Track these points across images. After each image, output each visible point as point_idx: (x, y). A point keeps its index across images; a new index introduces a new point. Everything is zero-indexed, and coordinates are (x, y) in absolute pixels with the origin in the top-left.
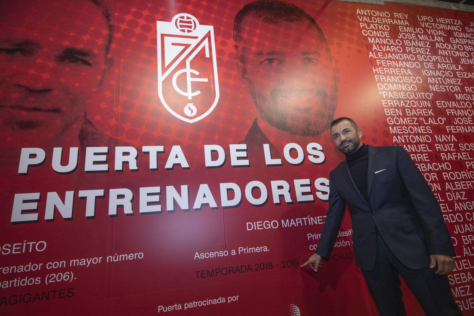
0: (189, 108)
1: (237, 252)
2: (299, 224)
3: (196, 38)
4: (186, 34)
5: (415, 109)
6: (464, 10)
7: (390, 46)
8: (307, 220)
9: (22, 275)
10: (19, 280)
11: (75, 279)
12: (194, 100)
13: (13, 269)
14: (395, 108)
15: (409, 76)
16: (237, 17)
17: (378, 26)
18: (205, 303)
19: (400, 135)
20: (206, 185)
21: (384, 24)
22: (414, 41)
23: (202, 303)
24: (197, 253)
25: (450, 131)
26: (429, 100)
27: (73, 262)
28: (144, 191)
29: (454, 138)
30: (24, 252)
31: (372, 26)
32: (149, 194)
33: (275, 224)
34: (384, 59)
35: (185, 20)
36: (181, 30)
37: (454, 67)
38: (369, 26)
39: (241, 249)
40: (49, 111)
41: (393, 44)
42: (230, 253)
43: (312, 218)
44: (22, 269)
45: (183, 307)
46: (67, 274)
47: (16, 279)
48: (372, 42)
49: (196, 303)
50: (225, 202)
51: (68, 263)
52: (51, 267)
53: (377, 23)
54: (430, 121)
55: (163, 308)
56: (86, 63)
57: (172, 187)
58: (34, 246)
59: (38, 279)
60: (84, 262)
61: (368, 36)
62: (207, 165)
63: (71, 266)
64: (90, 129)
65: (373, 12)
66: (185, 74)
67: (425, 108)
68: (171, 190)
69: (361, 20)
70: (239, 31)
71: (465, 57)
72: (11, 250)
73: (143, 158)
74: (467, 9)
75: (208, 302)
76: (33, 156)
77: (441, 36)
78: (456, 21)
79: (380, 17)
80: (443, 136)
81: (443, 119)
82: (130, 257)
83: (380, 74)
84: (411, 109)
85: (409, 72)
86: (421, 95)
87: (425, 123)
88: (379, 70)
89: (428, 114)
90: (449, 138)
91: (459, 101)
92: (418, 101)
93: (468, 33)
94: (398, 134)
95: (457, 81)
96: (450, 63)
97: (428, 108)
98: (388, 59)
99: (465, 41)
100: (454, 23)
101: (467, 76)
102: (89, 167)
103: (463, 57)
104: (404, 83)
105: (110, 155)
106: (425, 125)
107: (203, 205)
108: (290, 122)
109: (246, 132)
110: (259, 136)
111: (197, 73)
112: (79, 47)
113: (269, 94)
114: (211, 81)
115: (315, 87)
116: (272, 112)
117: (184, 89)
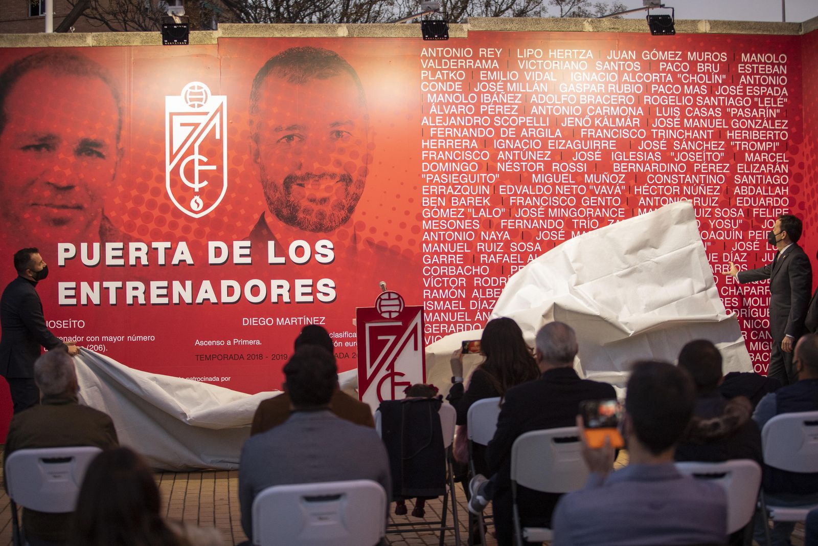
0: (196, 201)
1: (232, 342)
2: (294, 323)
3: (206, 114)
4: (196, 110)
5: (466, 197)
6: (608, 31)
7: (456, 105)
8: (302, 320)
11: (107, 350)
12: (201, 192)
14: (438, 196)
15: (473, 149)
16: (255, 80)
18: (202, 379)
19: (434, 231)
20: (208, 282)
21: (457, 70)
22: (498, 93)
24: (197, 340)
25: (505, 227)
26: (490, 185)
27: (104, 338)
28: (154, 284)
29: (507, 236)
30: (70, 327)
31: (439, 75)
32: (158, 288)
33: (270, 322)
34: (442, 126)
35: (196, 90)
36: (190, 105)
37: (546, 134)
38: (434, 75)
39: (236, 341)
40: (74, 208)
41: (463, 102)
42: (226, 343)
43: (307, 318)
46: (101, 346)
48: (432, 101)
49: (196, 378)
50: (225, 299)
51: (101, 339)
53: (448, 69)
54: (482, 213)
56: (100, 155)
57: (178, 282)
58: (76, 323)
60: (112, 338)
61: (429, 91)
62: (210, 261)
64: (108, 226)
65: (447, 51)
66: (193, 161)
67: (481, 195)
68: (176, 285)
69: (424, 67)
70: (257, 99)
71: (572, 116)
72: (62, 325)
73: (152, 253)
74: (614, 28)
76: (67, 250)
77: (545, 81)
78: (584, 51)
79: (456, 57)
80: (493, 232)
81: (501, 210)
82: (145, 338)
83: (430, 149)
84: (460, 197)
85: (474, 144)
86: (481, 177)
87: (474, 216)
88: (430, 144)
89: (482, 203)
90: (500, 236)
91: (534, 185)
92: (474, 185)
93: (597, 72)
94: (432, 230)
95: (545, 155)
96: (544, 128)
97: (486, 195)
98: (448, 126)
99: (585, 88)
100: (578, 56)
101: (565, 145)
102: (109, 261)
103: (570, 116)
104: (461, 161)
105: (125, 250)
106: (473, 219)
107: (204, 299)
108: (301, 215)
109: (251, 228)
110: (265, 232)
111: (205, 159)
112: (93, 137)
113: (282, 181)
114: (220, 169)
115: (338, 171)
116: (282, 204)
117: (191, 180)
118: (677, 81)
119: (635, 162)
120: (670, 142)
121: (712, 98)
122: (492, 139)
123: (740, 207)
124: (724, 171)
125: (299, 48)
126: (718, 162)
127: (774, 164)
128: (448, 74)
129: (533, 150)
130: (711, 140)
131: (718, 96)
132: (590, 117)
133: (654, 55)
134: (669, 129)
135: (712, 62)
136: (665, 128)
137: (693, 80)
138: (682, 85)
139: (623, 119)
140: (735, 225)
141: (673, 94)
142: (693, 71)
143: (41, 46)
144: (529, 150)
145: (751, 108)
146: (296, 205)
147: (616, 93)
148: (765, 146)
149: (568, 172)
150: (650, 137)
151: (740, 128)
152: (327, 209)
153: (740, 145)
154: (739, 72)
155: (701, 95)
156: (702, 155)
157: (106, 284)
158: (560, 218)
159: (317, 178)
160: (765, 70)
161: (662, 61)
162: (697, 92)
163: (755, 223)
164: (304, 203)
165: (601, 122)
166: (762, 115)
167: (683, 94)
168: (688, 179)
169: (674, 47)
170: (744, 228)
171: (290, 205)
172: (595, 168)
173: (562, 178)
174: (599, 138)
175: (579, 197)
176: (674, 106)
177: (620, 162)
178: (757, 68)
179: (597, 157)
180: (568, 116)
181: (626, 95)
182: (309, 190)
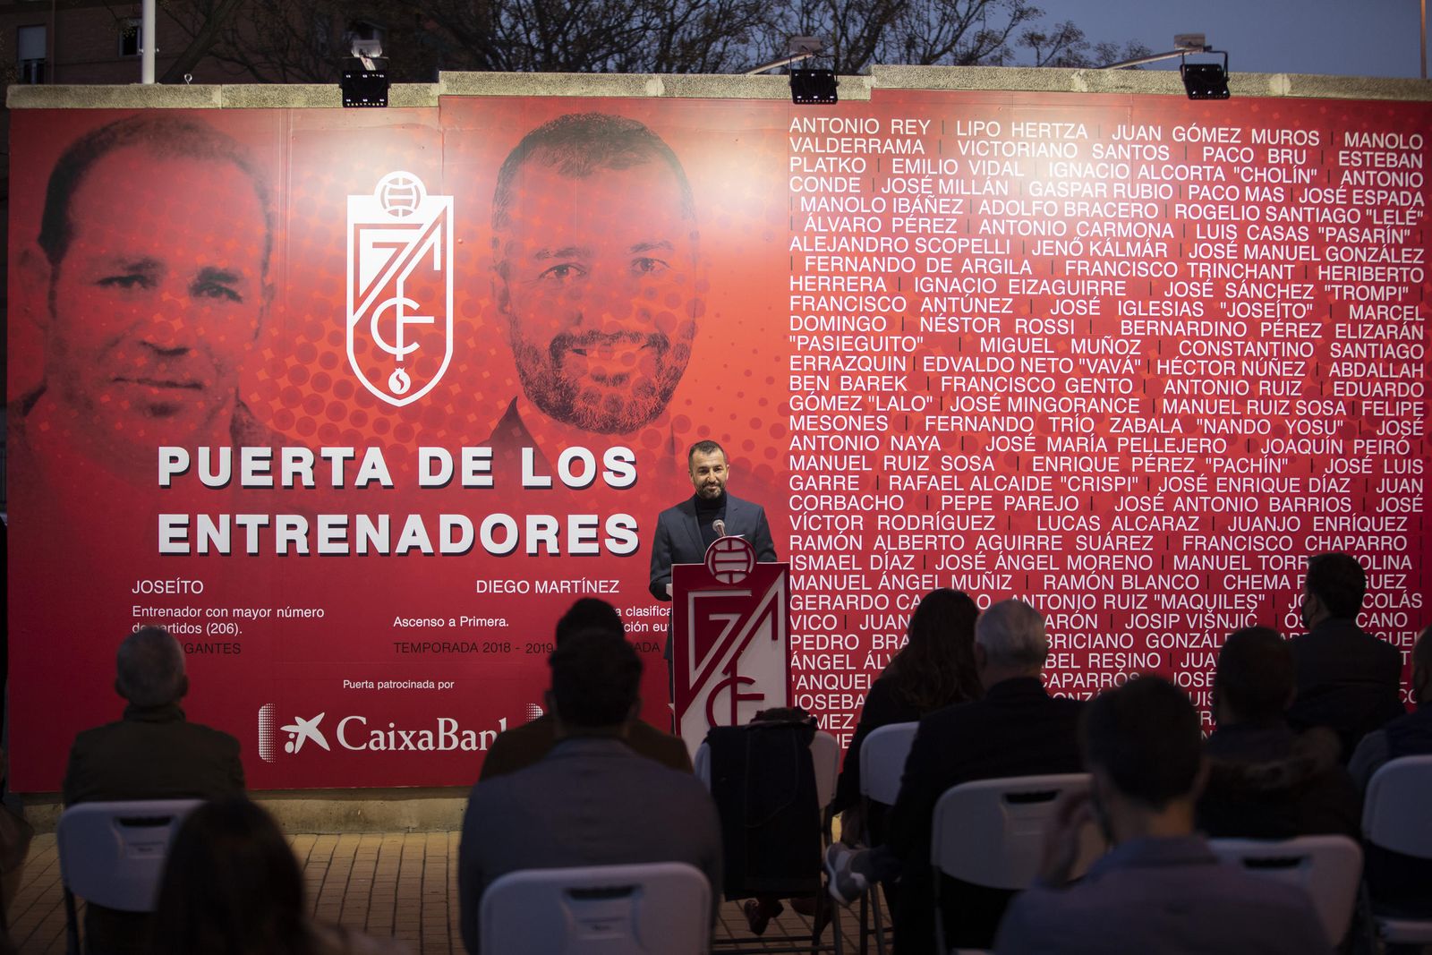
0: (398, 377)
1: (458, 622)
2: (565, 590)
3: (418, 226)
4: (401, 220)
5: (865, 375)
6: (1114, 91)
7: (851, 217)
8: (580, 586)
9: (181, 621)
10: (178, 627)
11: (241, 632)
12: (408, 363)
13: (170, 612)
14: (817, 373)
15: (879, 293)
16: (503, 169)
18: (406, 685)
19: (810, 435)
20: (418, 517)
21: (852, 156)
22: (923, 197)
23: (402, 685)
24: (398, 618)
25: (933, 428)
26: (908, 355)
27: (236, 612)
28: (324, 520)
29: (935, 443)
30: (178, 592)
31: (820, 164)
32: (331, 526)
33: (523, 587)
34: (826, 253)
35: (401, 186)
36: (390, 212)
37: (1004, 268)
38: (811, 164)
39: (464, 619)
40: (187, 386)
41: (863, 211)
42: (447, 622)
43: (589, 582)
44: (178, 613)
45: (376, 686)
46: (231, 626)
47: (174, 624)
48: (808, 209)
49: (394, 683)
50: (446, 546)
51: (230, 613)
52: (212, 615)
53: (837, 154)
54: (893, 403)
55: (349, 683)
56: (233, 296)
57: (366, 516)
58: (189, 585)
59: (199, 628)
60: (250, 612)
61: (804, 193)
62: (422, 483)
63: (234, 616)
64: (245, 418)
65: (836, 123)
66: (393, 309)
67: (892, 373)
68: (363, 521)
69: (796, 150)
70: (506, 202)
71: (1051, 237)
72: (164, 589)
73: (321, 466)
74: (1124, 86)
75: (410, 685)
76: (174, 459)
77: (1004, 177)
78: (1073, 125)
79: (851, 134)
80: (911, 438)
81: (926, 400)
82: (307, 613)
83: (804, 293)
84: (854, 376)
85: (881, 284)
86: (891, 342)
87: (878, 409)
88: (804, 283)
89: (893, 386)
90: (923, 444)
91: (984, 356)
92: (880, 355)
93: (1095, 163)
94: (806, 432)
95: (1002, 304)
96: (1002, 258)
97: (899, 373)
98: (835, 254)
99: (1073, 190)
100: (1061, 135)
101: (1037, 288)
102: (247, 479)
103: (1046, 237)
104: (858, 314)
105: (275, 459)
106: (877, 414)
107: (410, 547)
108: (579, 404)
109: (494, 424)
110: (517, 432)
111: (415, 305)
112: (221, 265)
113: (547, 345)
114: (441, 322)
115: (645, 328)
116: (547, 383)
117: (391, 340)
118: (1232, 178)
119: (1159, 319)
120: (1219, 285)
121: (1293, 209)
122: (911, 276)
123: (1340, 398)
124: (1313, 336)
125: (579, 116)
126: (1302, 321)
127: (1400, 324)
128: (836, 163)
129: (981, 296)
130: (1290, 282)
131: (1304, 205)
132: (1082, 240)
133: (1194, 134)
134: (1218, 261)
135: (1293, 147)
136: (1212, 260)
137: (1261, 178)
138: (1242, 186)
139: (1138, 244)
140: (1330, 429)
141: (1225, 201)
142: (1261, 162)
143: (134, 107)
144: (974, 295)
145: (1361, 226)
146: (571, 386)
147: (1127, 200)
148: (1384, 293)
149: (1043, 335)
150: (1185, 275)
151: (1340, 262)
152: (625, 394)
153: (1341, 291)
154: (1341, 164)
155: (1273, 203)
156: (1275, 307)
157: (240, 519)
158: (1028, 414)
159: (608, 340)
160: (1385, 162)
161: (1207, 144)
162: (1266, 199)
163: (1365, 426)
164: (586, 384)
165: (1101, 248)
166: (1379, 239)
167: (1242, 201)
168: (1250, 349)
169: (1228, 121)
170: (1346, 434)
171: (562, 386)
172: (1089, 328)
173: (1032, 345)
174: (1097, 277)
175: (1060, 378)
176: (1226, 223)
177: (1133, 319)
178: (1372, 158)
179: (1092, 309)
180: (1042, 238)
181: (1144, 202)
182: (594, 360)
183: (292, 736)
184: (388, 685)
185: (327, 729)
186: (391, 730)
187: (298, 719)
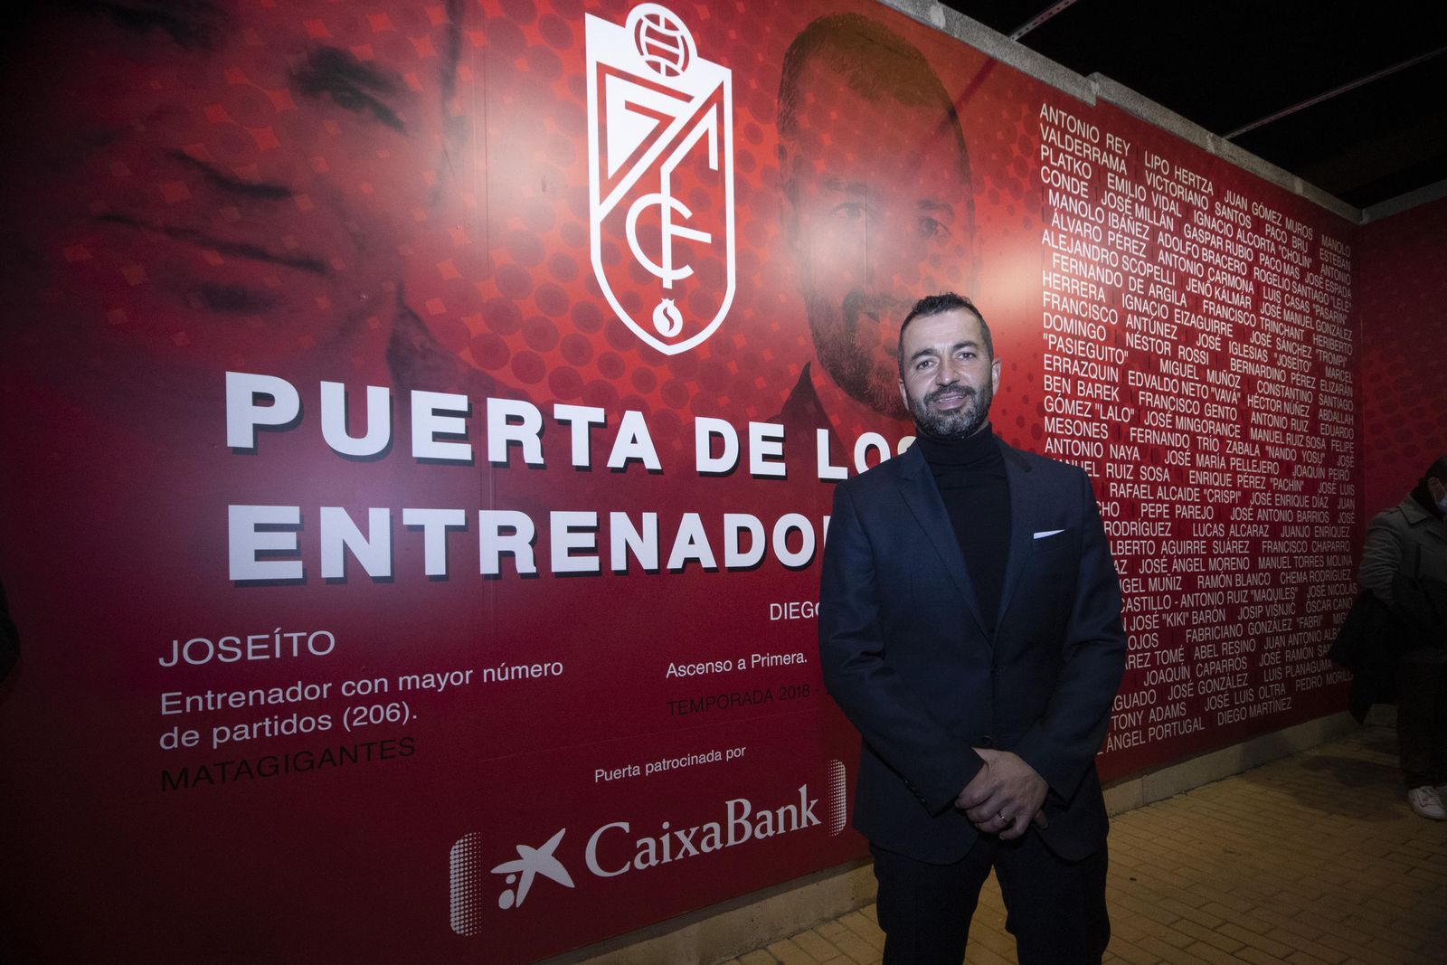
0: (665, 312)
1: (748, 663)
3: (686, 98)
5: (1094, 382)
6: (1226, 158)
7: (1082, 221)
9: (283, 710)
10: (276, 723)
11: (415, 717)
12: (678, 292)
13: (257, 697)
14: (1062, 375)
15: (1100, 303)
16: (789, 55)
17: (1072, 162)
18: (684, 762)
19: (1059, 437)
20: (696, 516)
21: (1083, 160)
22: (1127, 217)
23: (679, 763)
24: (672, 665)
25: (1135, 438)
26: (1119, 366)
27: (405, 682)
28: (559, 520)
29: (1136, 454)
30: (278, 655)
31: (1061, 159)
32: (571, 529)
34: (1066, 253)
35: (662, 29)
36: (649, 63)
37: (1172, 298)
38: (1056, 157)
39: (756, 658)
40: (291, 262)
41: (1090, 218)
42: (735, 665)
44: (278, 696)
45: (643, 770)
46: (394, 707)
47: (267, 719)
48: (1054, 204)
49: (668, 762)
50: (733, 559)
51: (394, 684)
52: (354, 692)
53: (1072, 154)
54: (1110, 413)
55: (605, 773)
57: (624, 516)
58: (303, 641)
59: (324, 719)
60: (432, 680)
61: (1050, 185)
62: (700, 468)
63: (401, 689)
64: (417, 339)
65: (1071, 121)
66: (656, 209)
67: (1109, 383)
68: (620, 522)
69: (1045, 138)
70: (792, 102)
71: (1196, 277)
72: (242, 652)
73: (556, 433)
74: (1231, 157)
75: (691, 760)
76: (263, 399)
77: (1171, 215)
78: (1206, 181)
79: (1081, 137)
80: (1121, 448)
81: (1131, 413)
82: (535, 671)
83: (1053, 290)
84: (1087, 382)
85: (1102, 294)
86: (1109, 353)
87: (1101, 418)
88: (1054, 280)
89: (1109, 397)
90: (1129, 453)
91: (1162, 377)
92: (1102, 365)
93: (1216, 219)
94: (1054, 436)
95: (1171, 331)
96: (1171, 288)
97: (1113, 383)
98: (1073, 256)
99: (1206, 239)
100: (1200, 188)
101: (1189, 321)
102: (424, 447)
103: (1193, 276)
104: (1088, 321)
106: (1101, 422)
107: (687, 561)
108: (874, 381)
109: (785, 394)
110: (811, 407)
111: (686, 213)
113: (840, 302)
114: (719, 242)
116: (841, 350)
117: (655, 255)
118: (1278, 254)
119: (1247, 362)
120: (1273, 339)
121: (1303, 287)
122: (1120, 292)
123: (1323, 436)
124: (1312, 388)
126: (1308, 375)
127: (1344, 386)
129: (1160, 321)
130: (1302, 344)
131: (1307, 285)
132: (1210, 284)
133: (1260, 212)
134: (1272, 320)
135: (1302, 238)
136: (1269, 319)
137: (1290, 258)
138: (1282, 261)
139: (1238, 295)
140: (1320, 460)
141: (1275, 271)
142: (1290, 245)
144: (1156, 319)
145: (1329, 308)
146: (865, 356)
147: (1231, 256)
148: (1339, 361)
149: (1192, 363)
150: (1259, 327)
151: (1320, 334)
153: (1322, 356)
154: (1321, 258)
155: (1295, 279)
156: (1297, 362)
157: (411, 516)
161: (1267, 221)
162: (1292, 275)
163: (1333, 458)
164: (880, 357)
165: (1220, 294)
166: (1336, 320)
167: (1283, 273)
168: (1287, 394)
169: (1276, 206)
170: (1326, 463)
171: (856, 355)
172: (1215, 362)
173: (1188, 371)
174: (1217, 319)
175: (1202, 404)
176: (1275, 290)
177: (1236, 359)
178: (1332, 257)
179: (1217, 345)
180: (1191, 277)
181: (1240, 261)
182: (885, 329)
183: (511, 880)
184: (658, 767)
185: (569, 855)
186: (664, 832)
187: (521, 849)
